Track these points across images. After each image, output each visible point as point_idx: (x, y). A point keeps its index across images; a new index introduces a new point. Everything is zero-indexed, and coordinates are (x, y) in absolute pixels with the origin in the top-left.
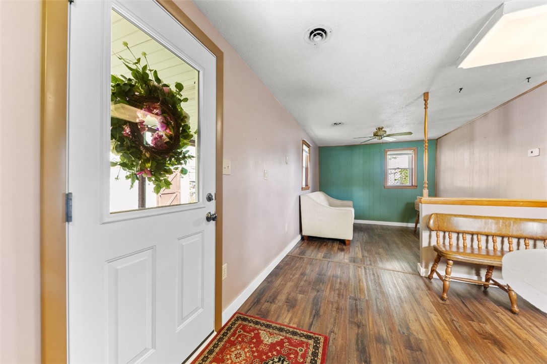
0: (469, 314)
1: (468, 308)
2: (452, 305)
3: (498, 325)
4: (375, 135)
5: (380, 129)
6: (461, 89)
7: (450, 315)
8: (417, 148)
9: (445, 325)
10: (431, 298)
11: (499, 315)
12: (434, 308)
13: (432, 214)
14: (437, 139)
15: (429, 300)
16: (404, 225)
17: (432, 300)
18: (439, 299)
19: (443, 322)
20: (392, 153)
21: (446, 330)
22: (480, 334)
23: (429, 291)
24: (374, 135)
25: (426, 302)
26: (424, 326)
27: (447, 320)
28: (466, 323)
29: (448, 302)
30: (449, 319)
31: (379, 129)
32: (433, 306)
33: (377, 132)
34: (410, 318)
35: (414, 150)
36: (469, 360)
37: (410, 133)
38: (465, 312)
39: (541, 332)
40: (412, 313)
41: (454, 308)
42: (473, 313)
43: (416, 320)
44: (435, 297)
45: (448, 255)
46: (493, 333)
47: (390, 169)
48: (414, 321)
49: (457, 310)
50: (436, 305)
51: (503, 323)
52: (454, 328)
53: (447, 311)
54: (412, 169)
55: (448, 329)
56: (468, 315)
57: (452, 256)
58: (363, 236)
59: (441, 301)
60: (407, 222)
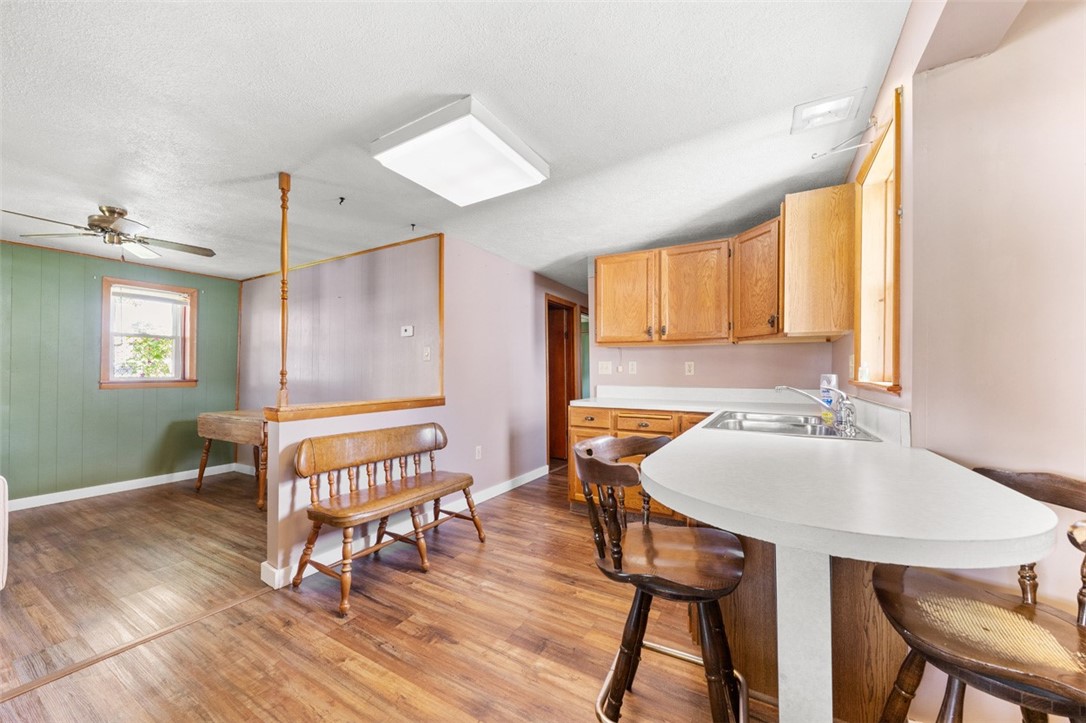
0: (388, 612)
1: (381, 604)
2: (359, 617)
3: (425, 605)
4: (97, 225)
5: (116, 213)
6: (342, 199)
7: (370, 638)
8: (198, 291)
9: (376, 665)
10: (322, 627)
11: (415, 586)
12: (341, 645)
13: (302, 443)
14: (242, 281)
15: (323, 635)
16: (163, 479)
17: (327, 630)
18: (336, 620)
19: (370, 662)
20: (126, 290)
21: (383, 674)
22: (420, 638)
23: (311, 615)
24: (90, 225)
25: (321, 642)
26: (353, 702)
27: (371, 651)
28: (394, 633)
29: (351, 615)
30: (374, 649)
31: (112, 211)
32: (336, 643)
33: (102, 220)
34: (319, 711)
35: (191, 295)
36: (443, 699)
37: (209, 253)
38: (383, 615)
39: (456, 580)
40: (314, 692)
41: (365, 619)
42: (391, 608)
43: (331, 703)
44: (326, 619)
45: (346, 520)
46: (429, 622)
47: (116, 335)
48: (329, 708)
49: (373, 620)
50: (338, 634)
51: (426, 596)
52: (390, 658)
53: (361, 633)
54: (184, 339)
55: (384, 670)
56: (389, 618)
57: (353, 519)
58: (34, 557)
59: (342, 621)
60: (171, 470)
